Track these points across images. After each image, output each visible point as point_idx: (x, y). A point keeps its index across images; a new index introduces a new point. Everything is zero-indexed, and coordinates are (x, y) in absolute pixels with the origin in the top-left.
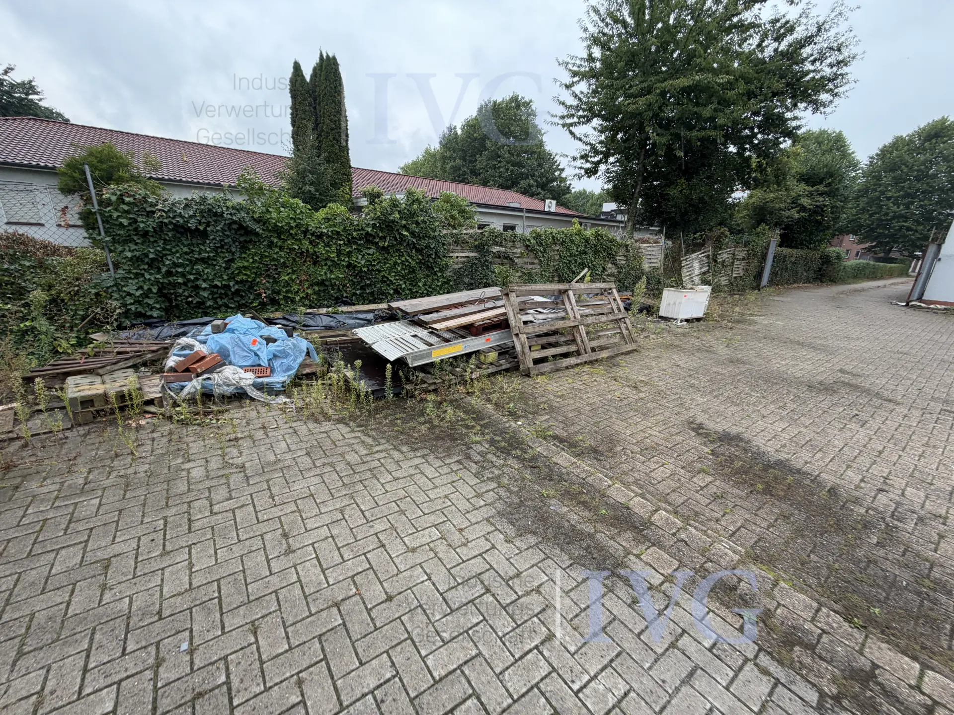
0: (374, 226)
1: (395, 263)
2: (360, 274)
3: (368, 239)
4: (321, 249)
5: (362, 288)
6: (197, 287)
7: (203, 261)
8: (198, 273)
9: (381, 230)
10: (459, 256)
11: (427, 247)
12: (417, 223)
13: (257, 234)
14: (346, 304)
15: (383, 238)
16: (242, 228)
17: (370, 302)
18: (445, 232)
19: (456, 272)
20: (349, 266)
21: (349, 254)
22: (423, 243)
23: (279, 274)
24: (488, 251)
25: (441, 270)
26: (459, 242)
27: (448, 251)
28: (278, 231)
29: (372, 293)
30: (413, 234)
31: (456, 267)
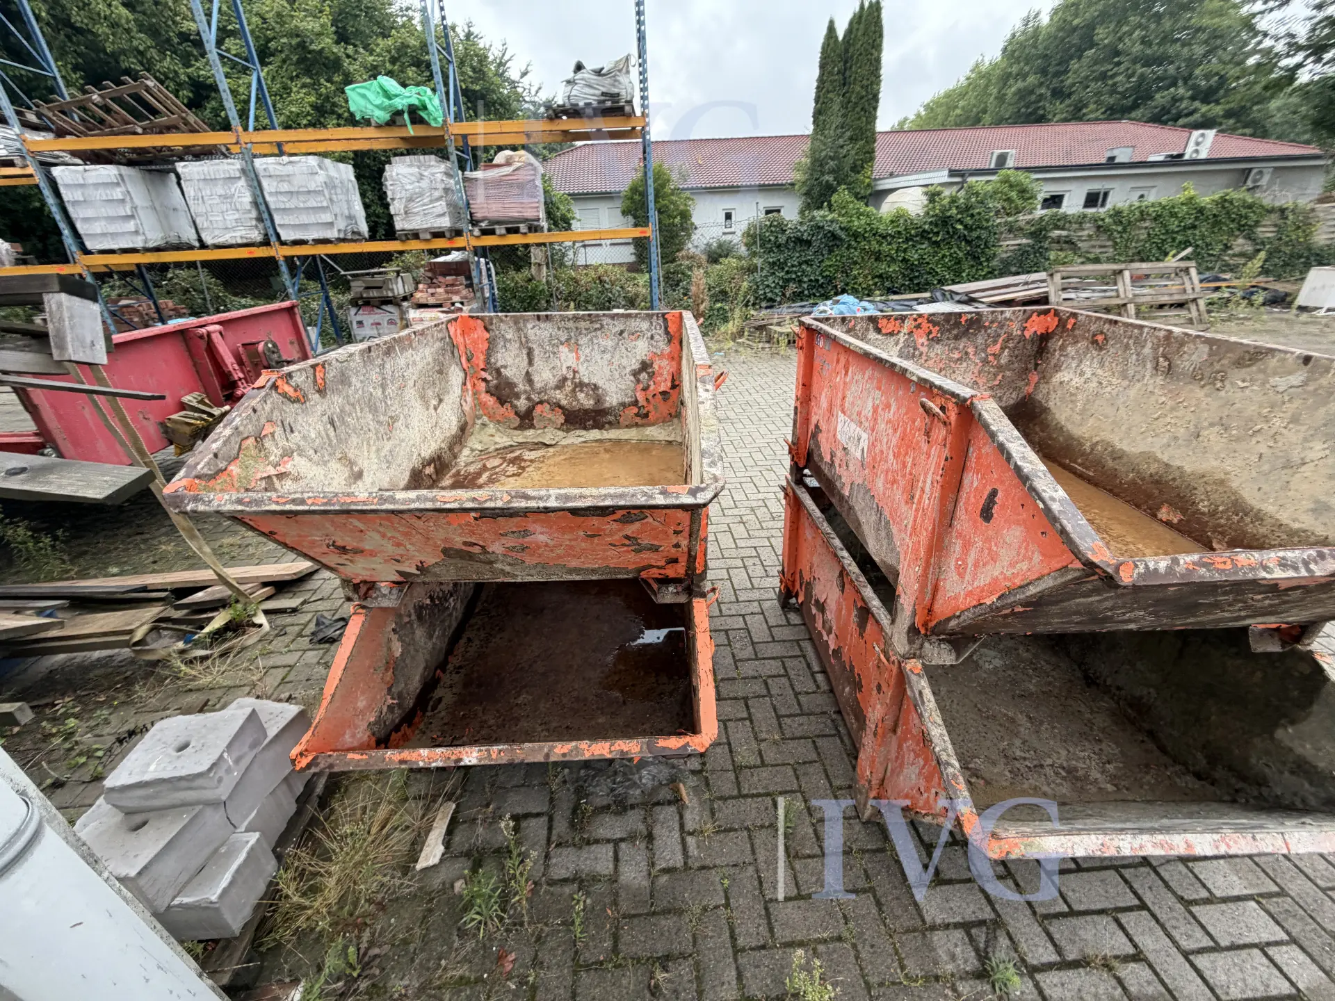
0: (931, 223)
1: (944, 256)
2: (912, 268)
3: (924, 235)
4: (885, 247)
5: (911, 280)
6: (800, 282)
7: (806, 262)
8: (804, 271)
9: (936, 225)
10: (1009, 245)
11: (979, 238)
12: (972, 216)
13: (840, 239)
14: (895, 293)
15: (937, 234)
16: (834, 236)
17: (916, 292)
18: (998, 221)
19: (1002, 261)
20: (905, 260)
21: (905, 251)
22: (975, 234)
23: (851, 269)
24: (1046, 237)
25: (988, 260)
26: (1012, 230)
27: (999, 240)
28: (856, 236)
29: (918, 284)
30: (966, 227)
31: (1004, 256)
